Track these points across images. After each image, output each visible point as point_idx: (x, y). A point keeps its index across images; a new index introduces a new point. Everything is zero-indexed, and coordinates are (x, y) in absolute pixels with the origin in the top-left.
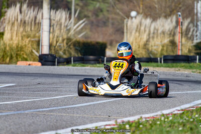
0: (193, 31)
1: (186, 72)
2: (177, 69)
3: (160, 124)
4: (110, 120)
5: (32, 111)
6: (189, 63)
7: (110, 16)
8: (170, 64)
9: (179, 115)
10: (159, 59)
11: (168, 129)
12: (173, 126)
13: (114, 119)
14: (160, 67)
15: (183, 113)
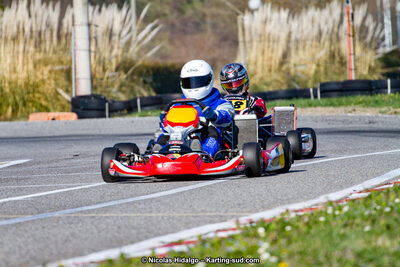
0: (375, 29)
1: (368, 114)
2: (349, 109)
3: (326, 222)
4: (225, 221)
5: (68, 211)
6: (372, 95)
7: (207, 11)
8: (334, 100)
9: (361, 201)
10: (311, 90)
11: (342, 231)
12: (352, 224)
13: (233, 217)
14: (315, 106)
15: (370, 197)
